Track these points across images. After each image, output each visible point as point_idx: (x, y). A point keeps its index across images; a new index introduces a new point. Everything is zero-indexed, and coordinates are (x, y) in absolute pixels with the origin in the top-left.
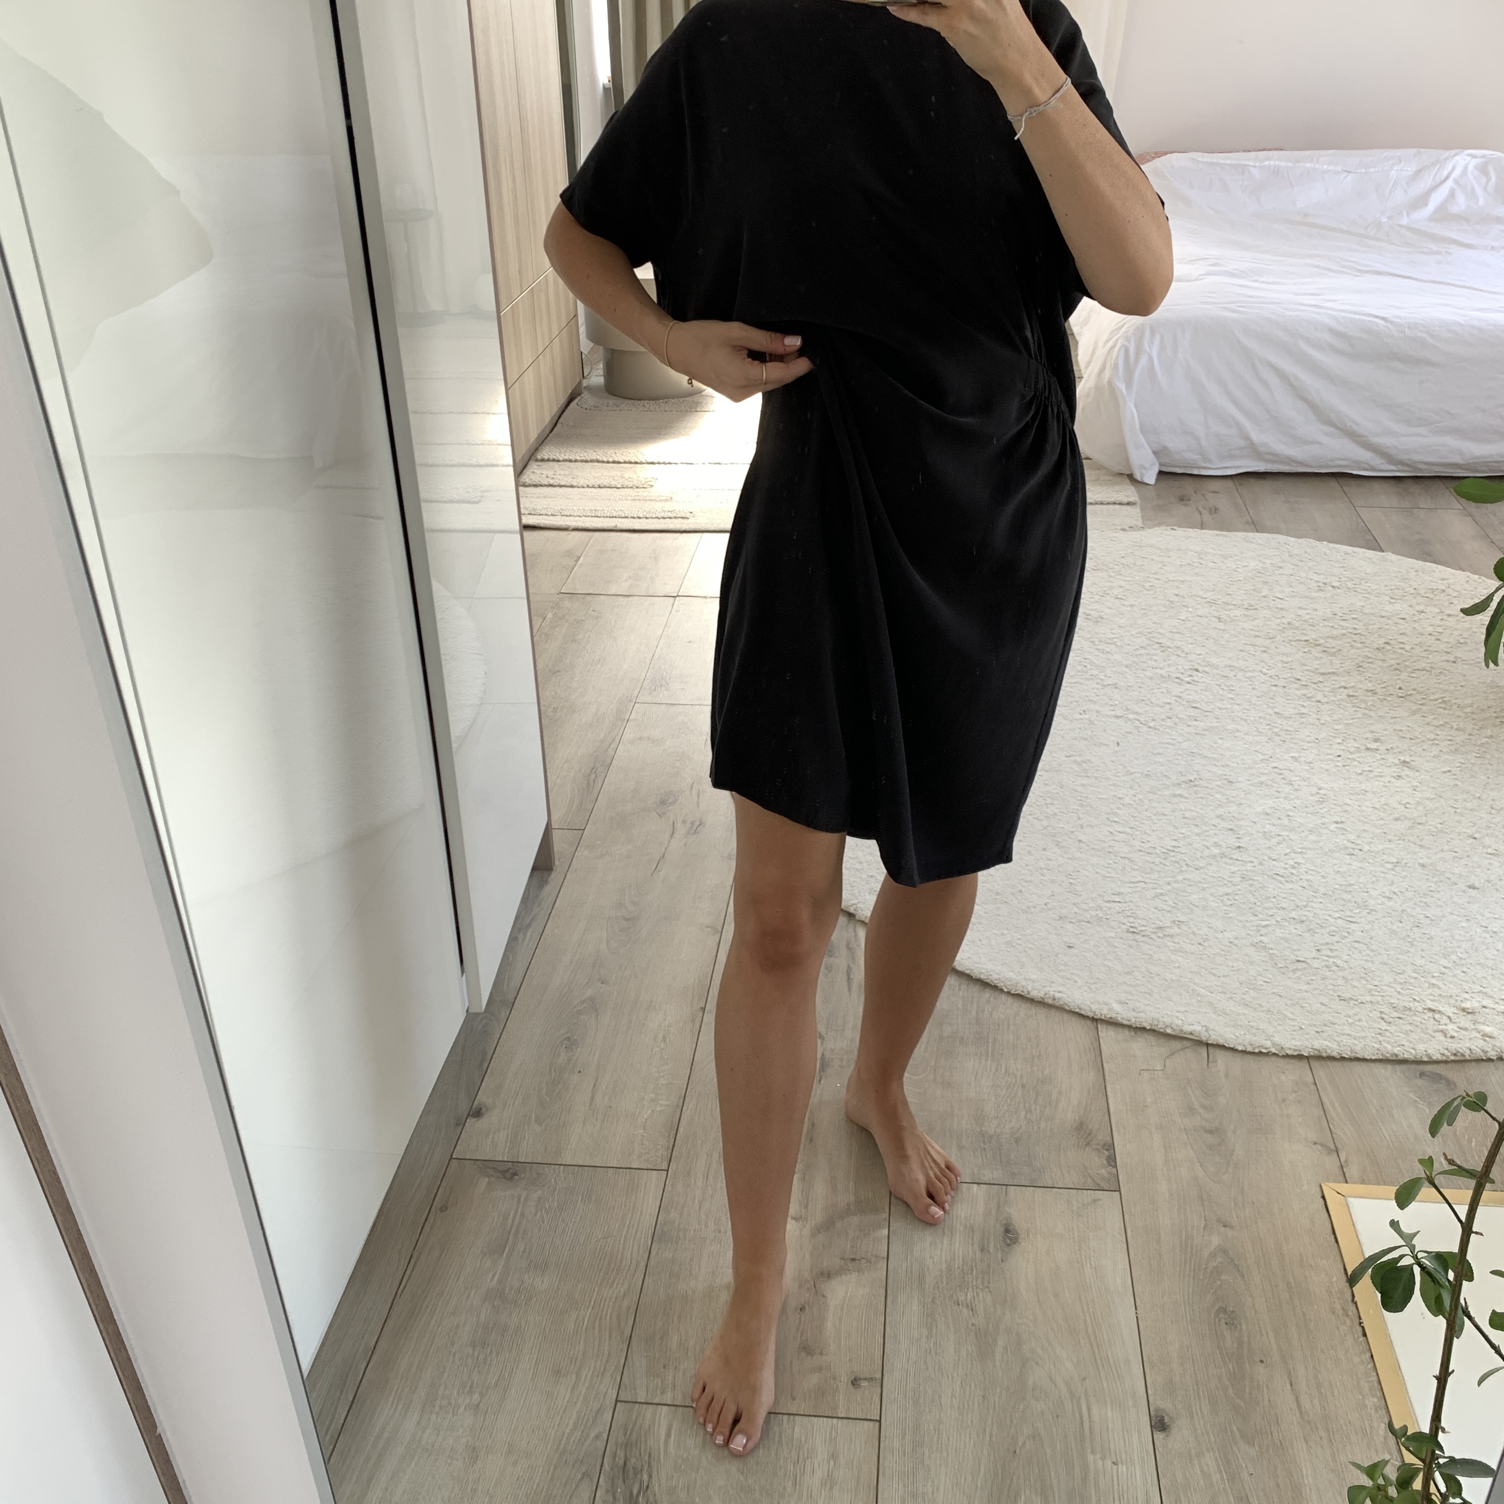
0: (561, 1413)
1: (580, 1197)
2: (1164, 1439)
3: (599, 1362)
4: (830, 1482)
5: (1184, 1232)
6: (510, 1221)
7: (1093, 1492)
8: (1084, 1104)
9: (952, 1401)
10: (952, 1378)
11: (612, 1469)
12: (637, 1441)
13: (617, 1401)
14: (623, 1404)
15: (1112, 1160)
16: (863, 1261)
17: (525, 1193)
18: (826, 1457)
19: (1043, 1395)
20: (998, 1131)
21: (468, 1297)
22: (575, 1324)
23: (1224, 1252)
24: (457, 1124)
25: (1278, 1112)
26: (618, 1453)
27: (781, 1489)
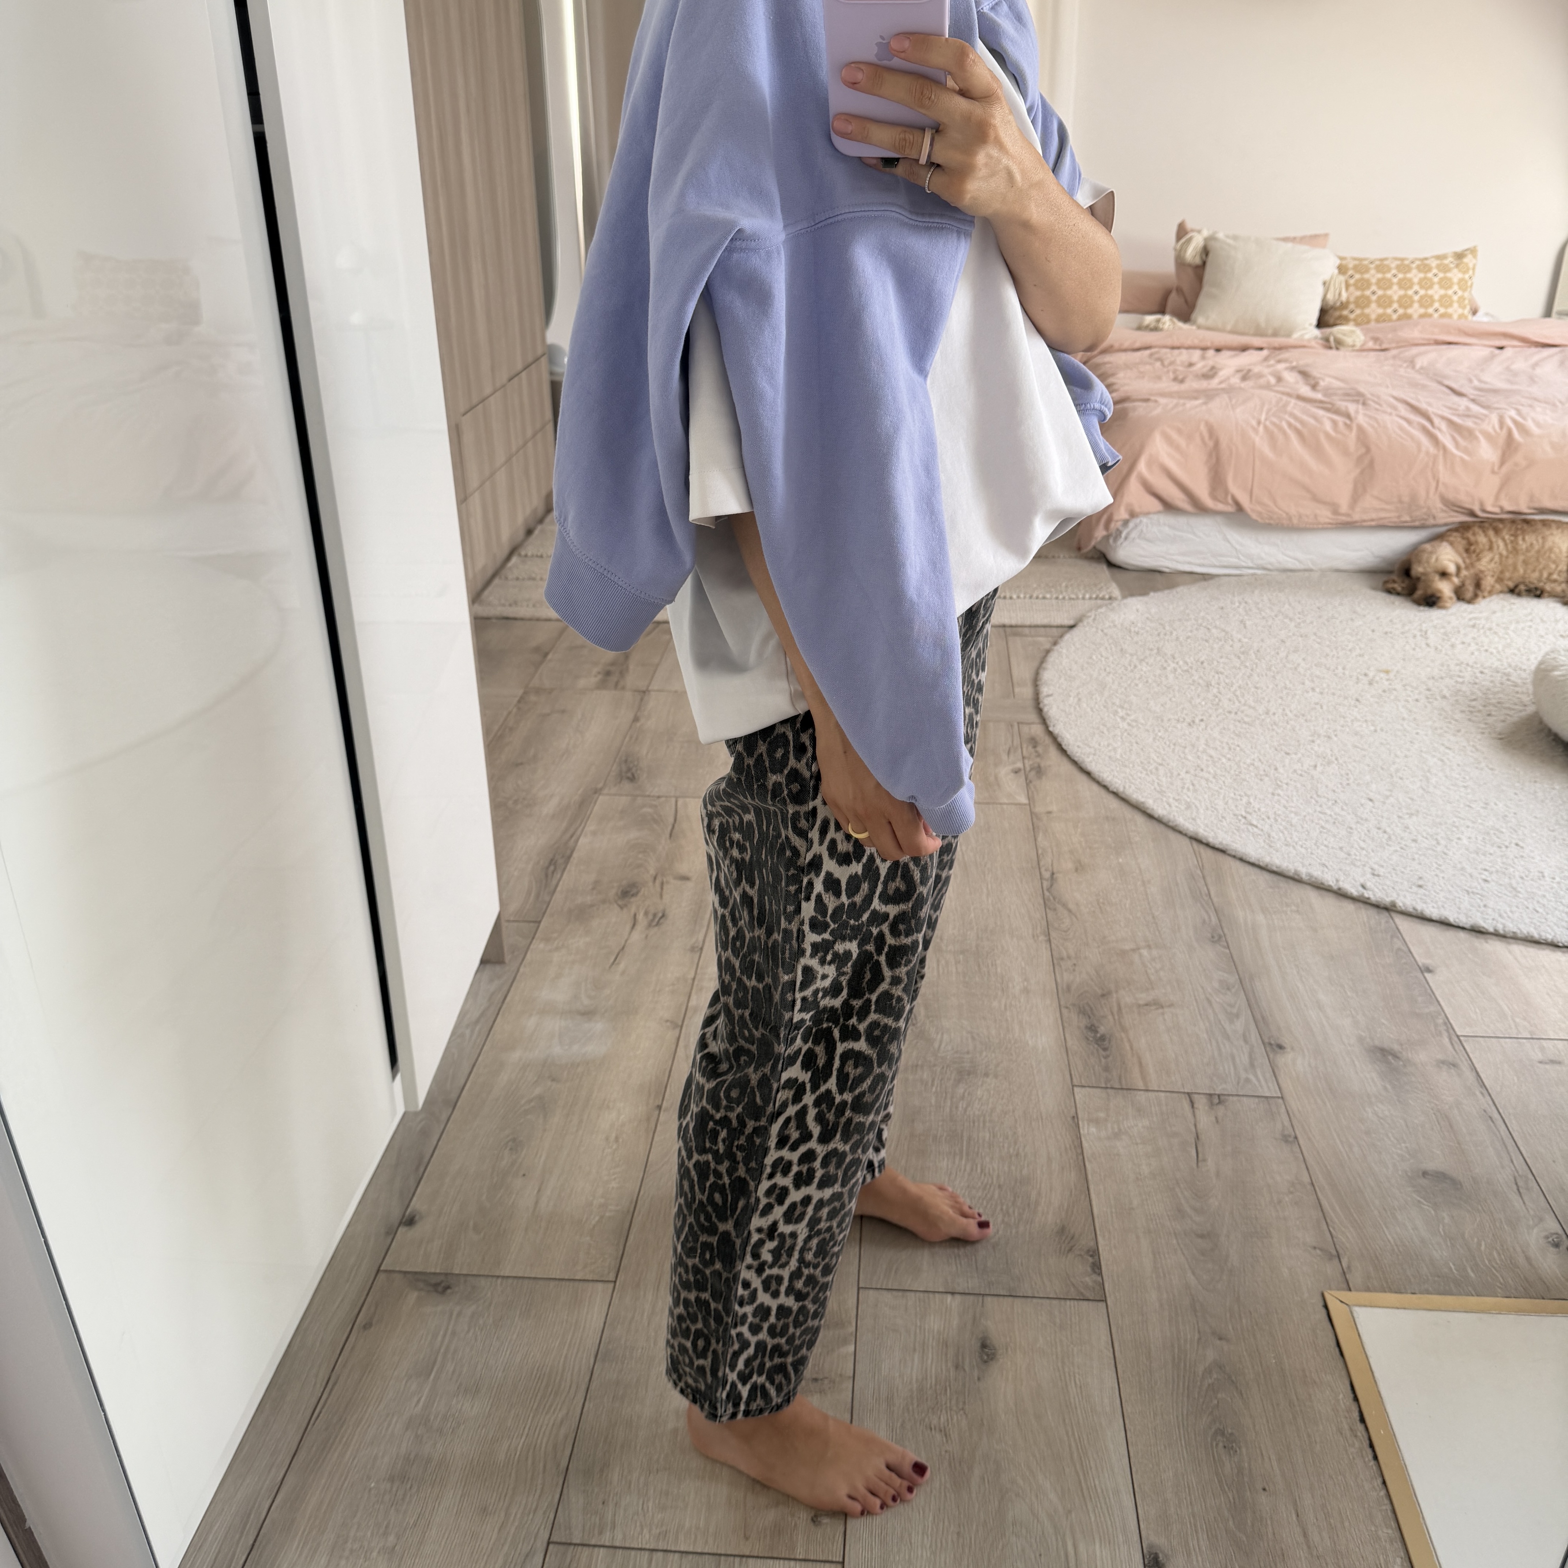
0: (485, 1558)
1: (518, 1313)
3: (531, 1499)
5: (1176, 1346)
6: (440, 1338)
8: (1066, 1205)
9: (923, 1540)
10: (924, 1513)
13: (549, 1543)
14: (556, 1546)
15: (1097, 1267)
16: (826, 1382)
17: (456, 1310)
19: (1024, 1531)
21: (389, 1425)
22: (507, 1453)
23: (1220, 1368)
24: (387, 1233)
25: (1273, 1214)
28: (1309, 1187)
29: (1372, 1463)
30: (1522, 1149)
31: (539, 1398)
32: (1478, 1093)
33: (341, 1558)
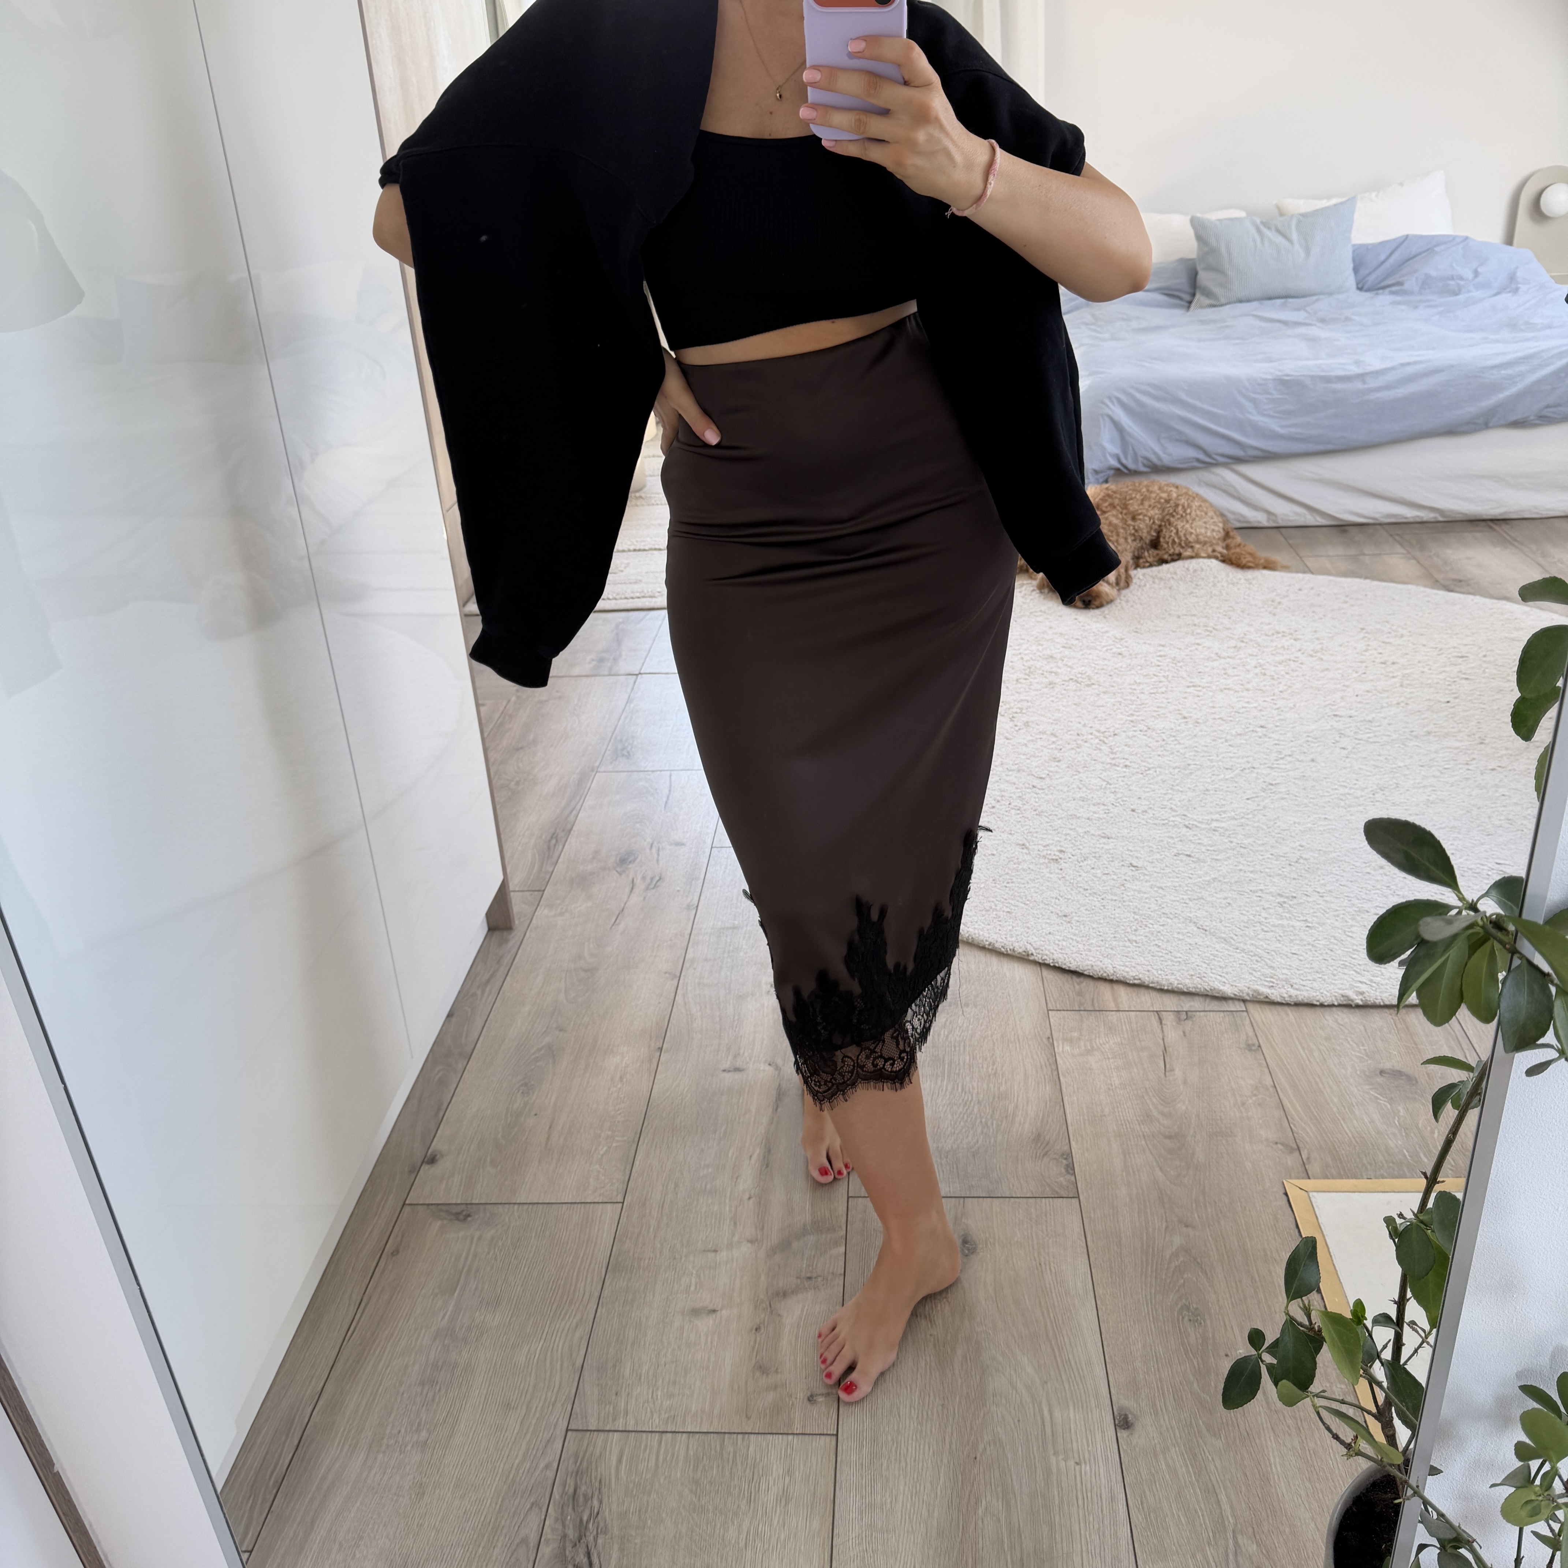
0: (510, 1445)
1: (533, 1235)
2: (1128, 1436)
3: (550, 1394)
4: (785, 1497)
5: (1145, 1234)
6: (462, 1260)
7: (1056, 1493)
8: (1041, 1117)
9: (910, 1412)
10: (911, 1389)
11: (561, 1497)
12: (587, 1468)
13: (567, 1430)
14: (574, 1433)
15: (1070, 1168)
16: (820, 1279)
17: (477, 1234)
18: (781, 1473)
19: (1003, 1400)
20: (955, 1146)
21: (418, 1338)
22: (526, 1357)
23: (1186, 1251)
24: (411, 1172)
25: (1238, 1115)
26: (568, 1482)
27: (736, 1507)
28: (1272, 1090)
30: (1476, 1045)
31: (554, 1307)
33: (378, 1452)
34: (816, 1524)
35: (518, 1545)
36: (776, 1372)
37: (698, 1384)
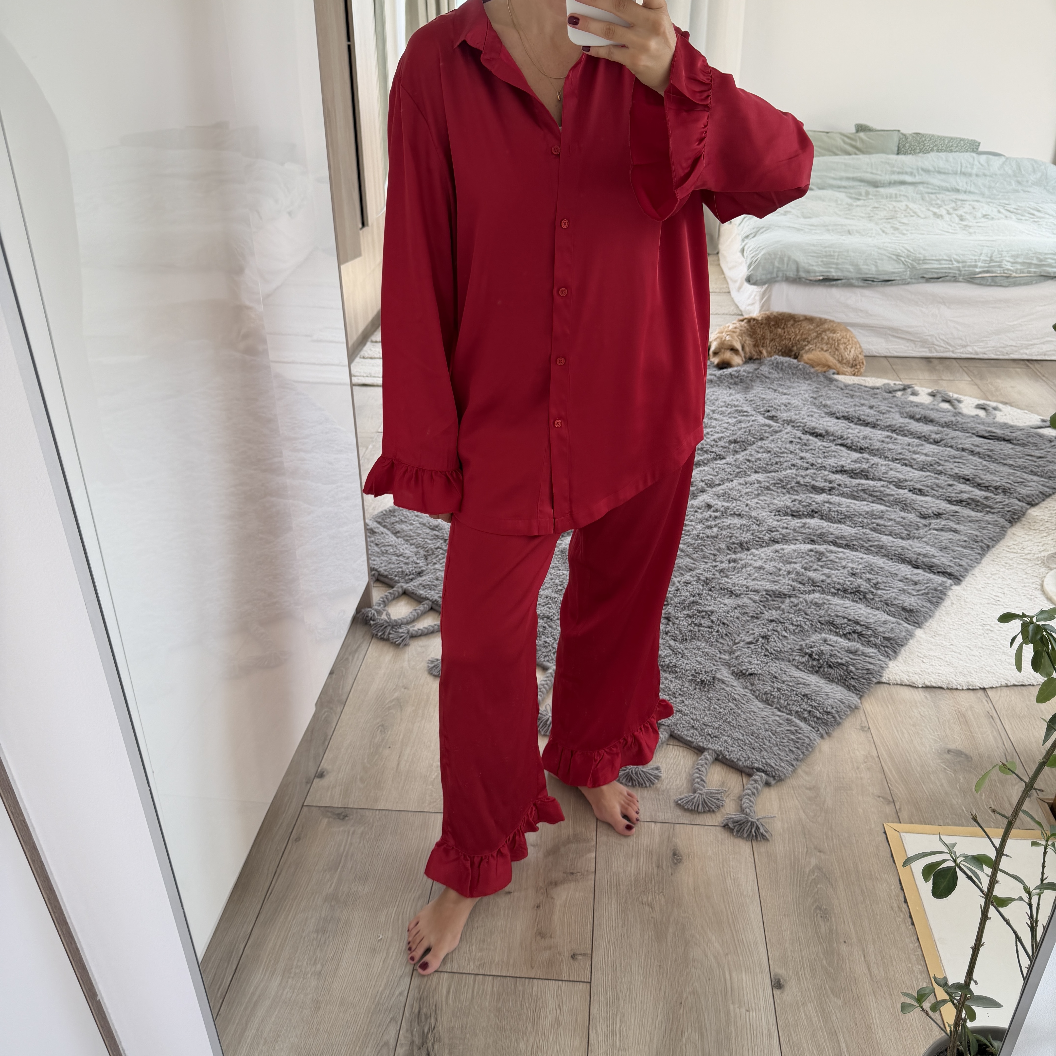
0: (376, 977)
1: (389, 832)
2: (780, 994)
3: (401, 944)
4: (557, 1023)
5: (793, 855)
6: (342, 847)
7: (733, 1030)
9: (639, 969)
10: (639, 954)
11: (410, 1015)
12: (427, 996)
16: (579, 874)
17: (352, 829)
18: (554, 1007)
19: (699, 965)
21: (314, 900)
22: (386, 917)
23: (819, 869)
24: (307, 783)
25: (854, 775)
26: (415, 1005)
27: (524, 1028)
28: (877, 759)
29: (911, 927)
30: (1010, 736)
31: (404, 883)
32: (984, 701)
33: (289, 977)
34: (577, 1043)
35: (382, 1046)
36: (551, 937)
37: (499, 942)
